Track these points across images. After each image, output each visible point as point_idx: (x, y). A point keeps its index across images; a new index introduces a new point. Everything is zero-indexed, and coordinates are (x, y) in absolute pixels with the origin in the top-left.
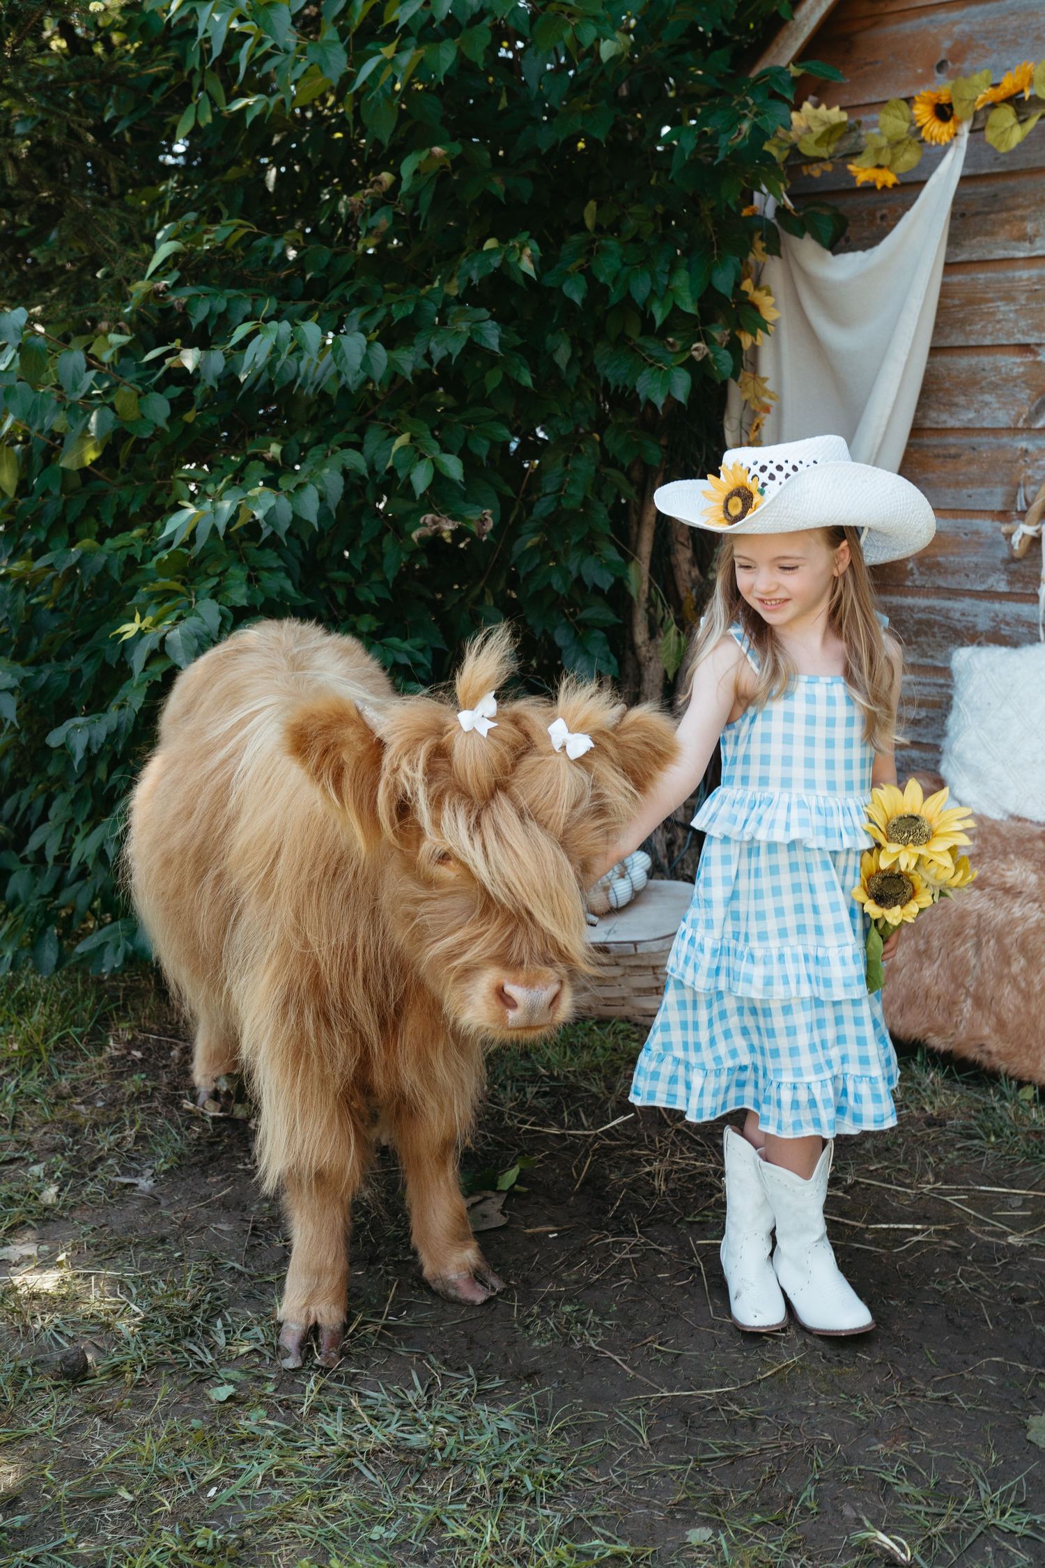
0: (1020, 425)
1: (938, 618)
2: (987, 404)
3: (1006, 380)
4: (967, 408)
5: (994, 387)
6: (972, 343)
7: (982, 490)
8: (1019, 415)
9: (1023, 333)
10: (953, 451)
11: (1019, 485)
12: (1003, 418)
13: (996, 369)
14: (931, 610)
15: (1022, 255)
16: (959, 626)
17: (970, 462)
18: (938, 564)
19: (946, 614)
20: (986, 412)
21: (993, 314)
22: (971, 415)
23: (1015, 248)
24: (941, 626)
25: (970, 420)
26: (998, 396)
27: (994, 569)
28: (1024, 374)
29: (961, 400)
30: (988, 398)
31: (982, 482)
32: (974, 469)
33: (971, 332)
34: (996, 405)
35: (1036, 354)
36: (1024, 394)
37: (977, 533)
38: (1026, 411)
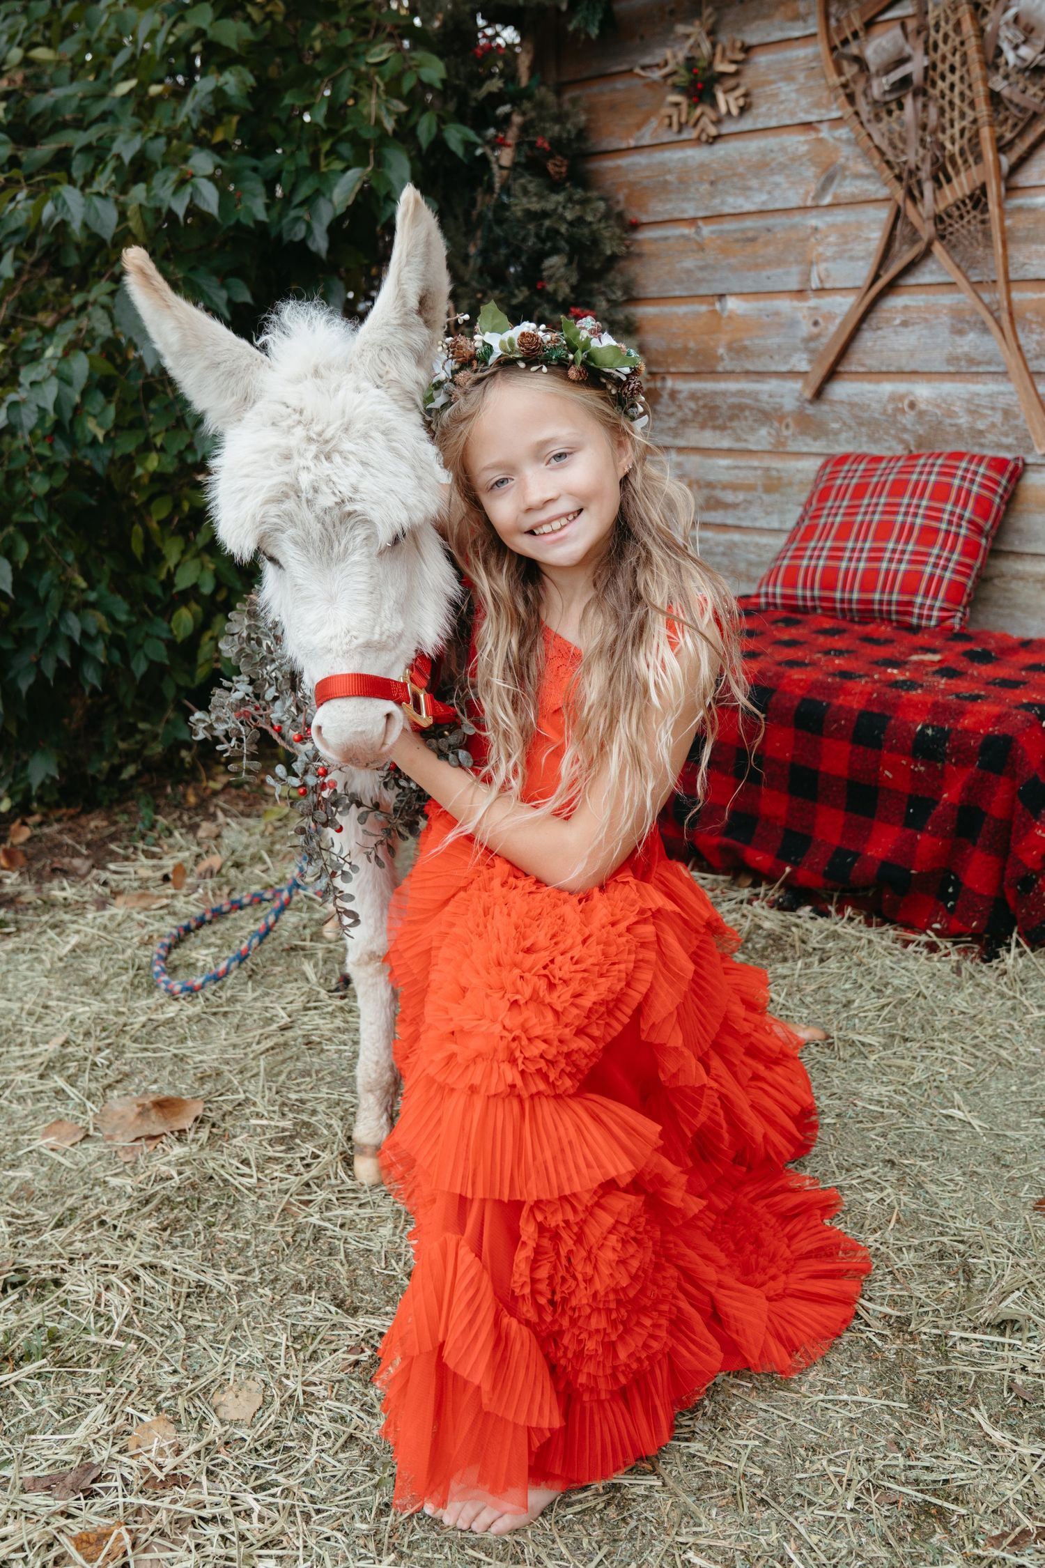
0: (809, 203)
1: (748, 401)
2: (777, 185)
3: (793, 160)
4: (760, 190)
5: (783, 167)
6: (760, 126)
7: (779, 271)
8: (807, 193)
9: (807, 112)
10: (750, 234)
11: (811, 263)
12: (793, 198)
13: (783, 149)
14: (740, 393)
15: (797, 34)
16: (767, 408)
17: (767, 244)
18: (745, 348)
19: (755, 395)
20: (777, 193)
21: (776, 95)
22: (764, 197)
23: (792, 29)
24: (751, 409)
25: (764, 203)
26: (788, 176)
27: (795, 349)
28: (808, 152)
29: (754, 183)
30: (778, 179)
31: (779, 262)
32: (771, 251)
33: (758, 116)
34: (785, 185)
35: (817, 130)
36: (810, 172)
37: (777, 314)
38: (813, 187)
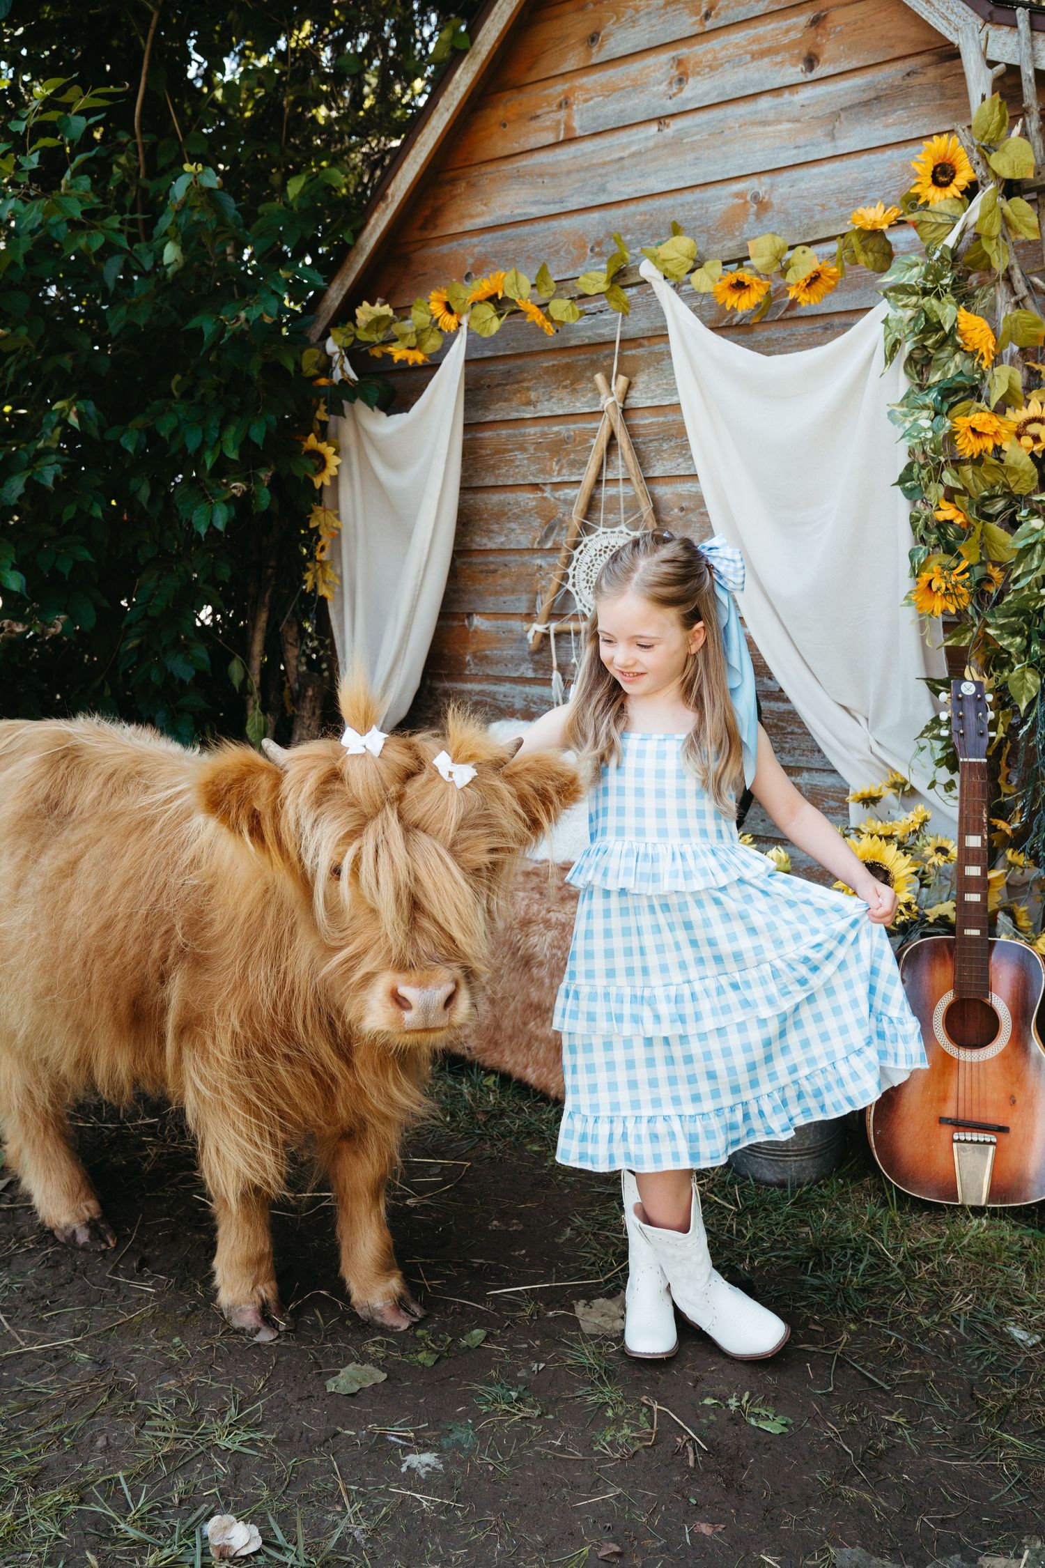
0: (536, 546)
1: (489, 700)
2: (513, 530)
3: (524, 512)
4: (499, 534)
5: (517, 517)
6: (500, 483)
7: (513, 597)
8: (535, 539)
9: (534, 475)
10: (492, 567)
11: (537, 593)
12: (524, 541)
13: (517, 503)
14: (481, 693)
15: (528, 416)
16: (503, 705)
17: (504, 576)
18: (486, 657)
19: (493, 695)
20: (512, 536)
21: (512, 461)
22: (503, 539)
23: (524, 411)
24: (491, 706)
25: (502, 543)
26: (520, 524)
27: (524, 660)
28: (536, 507)
29: (495, 527)
30: (513, 525)
31: (513, 591)
32: (507, 581)
33: (499, 475)
34: (519, 531)
35: (543, 491)
36: (537, 522)
37: (511, 631)
38: (539, 534)
